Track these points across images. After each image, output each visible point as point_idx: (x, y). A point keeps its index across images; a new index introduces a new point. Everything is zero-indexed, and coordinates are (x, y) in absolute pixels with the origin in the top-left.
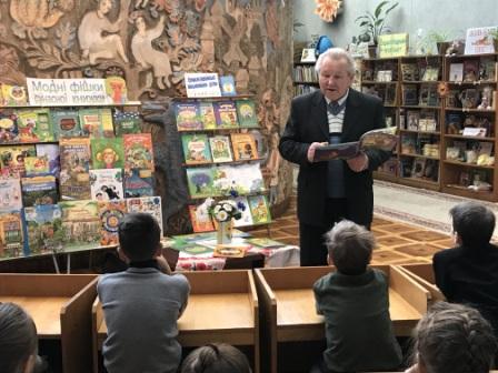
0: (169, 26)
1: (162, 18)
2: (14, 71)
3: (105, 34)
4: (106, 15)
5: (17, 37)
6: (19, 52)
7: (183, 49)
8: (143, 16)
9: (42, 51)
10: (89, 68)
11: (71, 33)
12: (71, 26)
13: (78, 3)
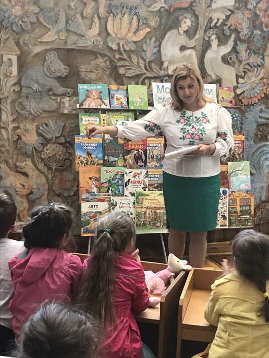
0: (238, 42)
1: (233, 36)
2: (106, 77)
3: (183, 48)
4: (186, 32)
5: (111, 48)
6: (111, 61)
7: (248, 64)
8: (216, 34)
9: (130, 62)
10: (167, 78)
11: (156, 47)
12: (155, 41)
13: (163, 21)
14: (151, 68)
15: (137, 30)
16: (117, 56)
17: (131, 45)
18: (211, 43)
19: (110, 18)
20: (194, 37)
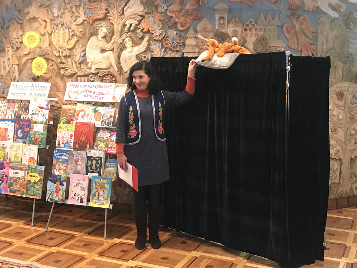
0: (151, 42)
1: (147, 38)
2: (54, 77)
3: (103, 51)
4: (104, 37)
5: (55, 55)
6: (57, 65)
8: (130, 37)
9: (67, 64)
10: (92, 75)
11: (82, 52)
12: (82, 46)
13: (87, 31)
14: (81, 68)
15: (69, 40)
16: (59, 61)
17: (67, 52)
18: (126, 45)
19: (53, 34)
20: (111, 41)
